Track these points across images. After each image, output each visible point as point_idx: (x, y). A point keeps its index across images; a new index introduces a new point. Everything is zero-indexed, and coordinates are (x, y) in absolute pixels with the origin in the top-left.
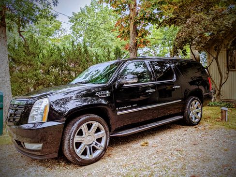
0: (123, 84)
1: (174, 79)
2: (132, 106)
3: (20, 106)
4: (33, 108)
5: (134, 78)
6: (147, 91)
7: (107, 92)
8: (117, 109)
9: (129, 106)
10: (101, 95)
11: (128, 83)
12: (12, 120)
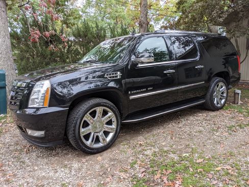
0: (137, 64)
1: (198, 58)
2: (147, 89)
3: (21, 88)
4: (33, 91)
5: (150, 56)
6: (165, 72)
7: (119, 73)
8: (129, 93)
9: (143, 90)
10: (110, 77)
11: (142, 63)
12: (13, 103)
